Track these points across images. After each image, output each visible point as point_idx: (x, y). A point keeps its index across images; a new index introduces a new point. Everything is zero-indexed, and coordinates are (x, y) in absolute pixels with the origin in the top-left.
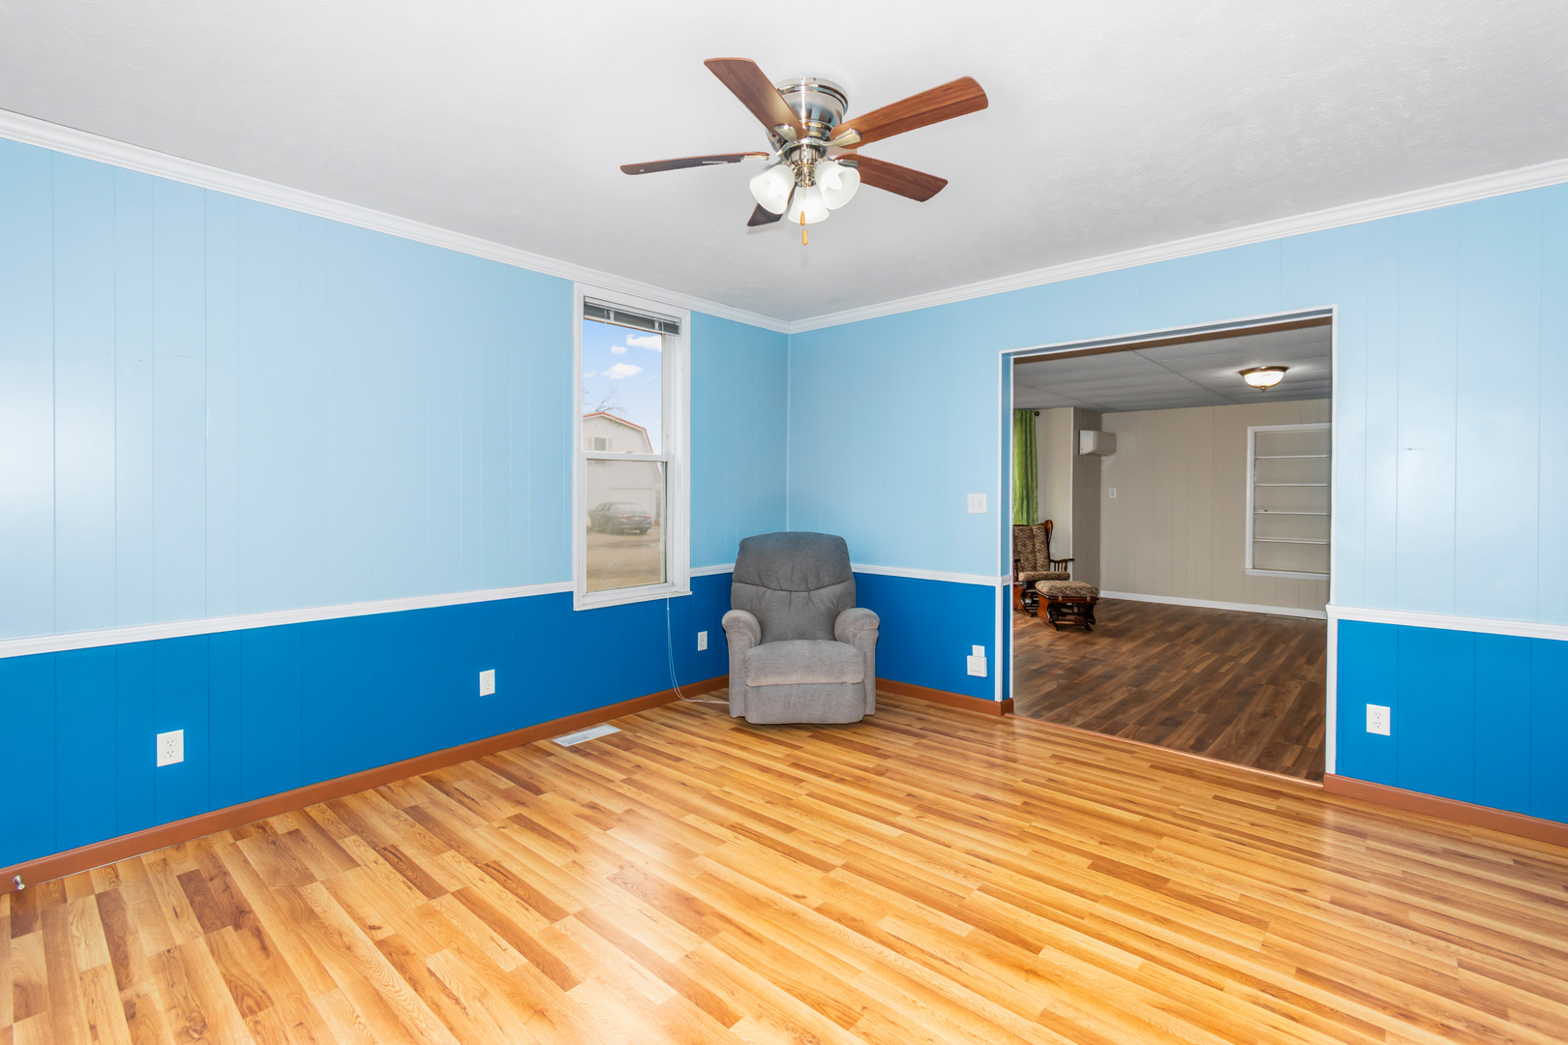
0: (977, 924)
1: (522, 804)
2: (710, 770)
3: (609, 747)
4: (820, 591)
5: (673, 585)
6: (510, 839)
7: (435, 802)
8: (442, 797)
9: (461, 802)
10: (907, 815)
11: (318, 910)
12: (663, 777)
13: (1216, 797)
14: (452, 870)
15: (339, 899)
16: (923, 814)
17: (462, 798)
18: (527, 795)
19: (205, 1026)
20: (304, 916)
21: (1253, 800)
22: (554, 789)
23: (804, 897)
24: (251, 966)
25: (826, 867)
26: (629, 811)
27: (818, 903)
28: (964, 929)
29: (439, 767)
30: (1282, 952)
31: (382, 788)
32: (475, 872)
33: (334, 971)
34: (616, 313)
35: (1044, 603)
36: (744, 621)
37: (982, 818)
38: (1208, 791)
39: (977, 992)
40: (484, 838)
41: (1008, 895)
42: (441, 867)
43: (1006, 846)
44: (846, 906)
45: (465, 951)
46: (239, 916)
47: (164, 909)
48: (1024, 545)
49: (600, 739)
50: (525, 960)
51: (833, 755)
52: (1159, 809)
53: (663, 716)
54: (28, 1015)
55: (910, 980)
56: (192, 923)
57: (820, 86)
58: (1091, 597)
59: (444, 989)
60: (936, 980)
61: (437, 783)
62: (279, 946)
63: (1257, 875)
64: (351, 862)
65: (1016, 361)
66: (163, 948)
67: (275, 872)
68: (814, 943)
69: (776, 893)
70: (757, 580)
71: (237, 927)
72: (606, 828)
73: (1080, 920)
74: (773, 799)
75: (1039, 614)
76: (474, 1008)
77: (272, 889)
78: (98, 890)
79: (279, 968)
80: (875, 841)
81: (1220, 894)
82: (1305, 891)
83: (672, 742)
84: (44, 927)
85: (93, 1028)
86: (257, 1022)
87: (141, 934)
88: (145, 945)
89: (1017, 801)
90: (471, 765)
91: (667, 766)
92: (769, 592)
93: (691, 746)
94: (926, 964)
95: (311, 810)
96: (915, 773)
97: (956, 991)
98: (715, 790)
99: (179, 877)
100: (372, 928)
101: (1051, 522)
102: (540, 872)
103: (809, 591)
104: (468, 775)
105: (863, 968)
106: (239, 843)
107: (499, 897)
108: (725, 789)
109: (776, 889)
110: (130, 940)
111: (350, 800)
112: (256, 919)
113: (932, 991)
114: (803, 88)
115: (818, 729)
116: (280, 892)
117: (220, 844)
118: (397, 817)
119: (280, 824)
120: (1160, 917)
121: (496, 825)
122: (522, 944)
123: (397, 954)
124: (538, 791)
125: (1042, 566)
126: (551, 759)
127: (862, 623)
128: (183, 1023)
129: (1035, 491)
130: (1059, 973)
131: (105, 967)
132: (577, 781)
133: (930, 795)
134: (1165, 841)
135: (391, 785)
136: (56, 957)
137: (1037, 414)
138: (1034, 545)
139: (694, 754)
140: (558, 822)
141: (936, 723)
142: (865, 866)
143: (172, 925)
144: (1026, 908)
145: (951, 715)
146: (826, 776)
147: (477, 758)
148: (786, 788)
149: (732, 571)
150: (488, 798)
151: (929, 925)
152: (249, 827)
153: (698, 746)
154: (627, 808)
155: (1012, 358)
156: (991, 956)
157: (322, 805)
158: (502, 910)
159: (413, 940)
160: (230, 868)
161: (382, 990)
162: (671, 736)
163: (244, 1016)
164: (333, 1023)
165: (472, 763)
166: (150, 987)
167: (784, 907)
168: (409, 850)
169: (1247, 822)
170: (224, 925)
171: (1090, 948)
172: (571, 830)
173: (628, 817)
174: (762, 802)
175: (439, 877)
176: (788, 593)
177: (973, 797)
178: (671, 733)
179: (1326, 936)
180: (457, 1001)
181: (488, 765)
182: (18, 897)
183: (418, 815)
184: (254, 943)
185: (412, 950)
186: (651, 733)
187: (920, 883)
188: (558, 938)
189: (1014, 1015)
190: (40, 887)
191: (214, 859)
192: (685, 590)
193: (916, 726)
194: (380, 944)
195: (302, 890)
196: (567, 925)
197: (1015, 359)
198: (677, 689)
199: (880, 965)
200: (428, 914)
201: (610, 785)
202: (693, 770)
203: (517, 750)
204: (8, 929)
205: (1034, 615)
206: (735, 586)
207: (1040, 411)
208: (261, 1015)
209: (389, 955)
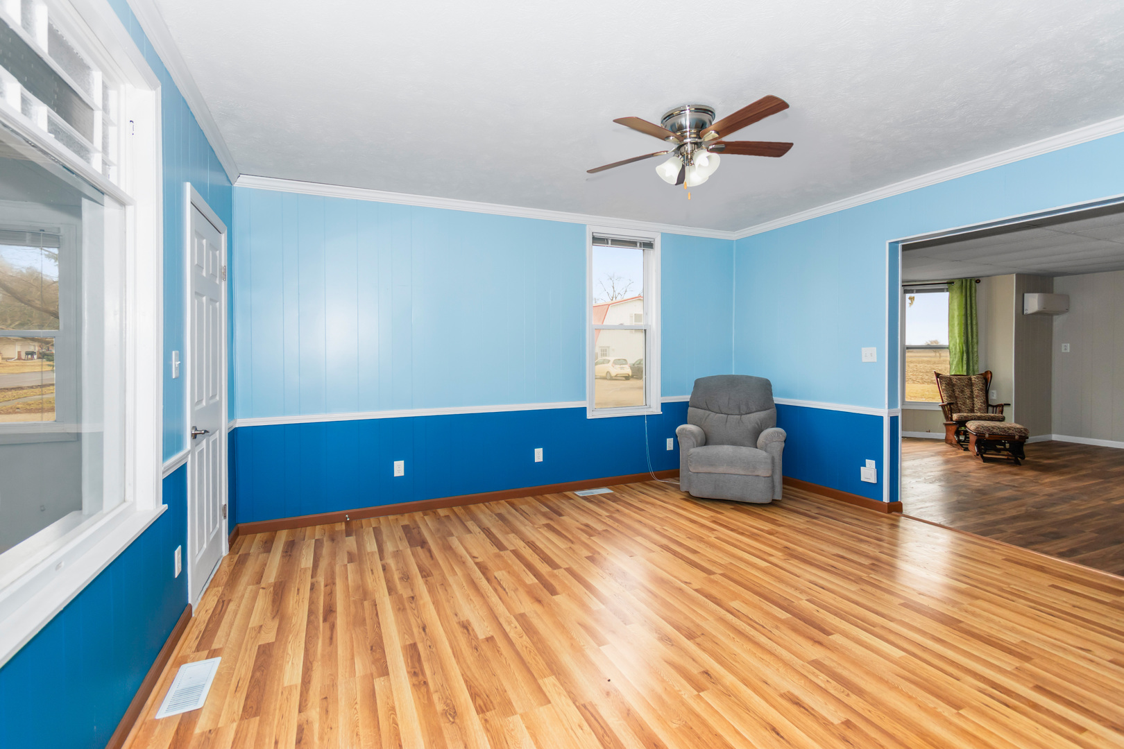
0: (794, 615)
1: (551, 519)
2: (659, 517)
3: (604, 499)
4: (748, 415)
5: (650, 407)
6: (541, 533)
7: (509, 513)
8: (513, 511)
9: (521, 514)
10: (778, 557)
11: (453, 547)
12: (630, 516)
13: (1053, 586)
14: (513, 542)
15: (462, 543)
16: (789, 558)
17: (523, 513)
18: (554, 516)
19: (408, 578)
20: (448, 548)
21: (1090, 593)
22: (569, 515)
23: (690, 583)
24: (426, 562)
25: (709, 572)
26: (606, 531)
27: (697, 587)
28: (784, 615)
29: (514, 497)
30: (1031, 675)
31: (487, 504)
32: (522, 544)
33: (457, 569)
34: (612, 240)
35: (973, 438)
36: (690, 431)
37: (833, 567)
38: (1045, 580)
39: (776, 643)
40: (528, 531)
41: (826, 606)
42: (507, 540)
43: (841, 583)
44: (714, 592)
45: (512, 573)
46: (423, 544)
47: (396, 536)
48: (962, 392)
49: (601, 495)
50: (537, 581)
51: (742, 520)
52: (988, 584)
53: (641, 487)
54: (352, 562)
55: (736, 629)
56: (406, 543)
57: (696, 109)
58: (1020, 436)
59: (500, 584)
60: (752, 632)
61: (512, 505)
62: (437, 556)
63: (1049, 633)
64: (469, 531)
65: (905, 248)
66: (395, 550)
67: (438, 530)
68: (686, 603)
69: (674, 579)
70: (705, 406)
71: (422, 547)
72: (590, 535)
73: (872, 628)
74: (692, 536)
75: (969, 448)
76: (511, 593)
77: (436, 536)
78: (374, 526)
79: (437, 565)
80: (749, 566)
81: (1001, 637)
82: (1090, 651)
83: (641, 501)
84: (356, 535)
85: (372, 570)
86: (427, 581)
87: (388, 543)
88: (389, 547)
89: (867, 562)
90: (530, 499)
91: (635, 512)
92: (713, 414)
93: (653, 504)
94: (749, 625)
95: (455, 509)
96: (797, 537)
97: (763, 640)
98: (658, 528)
99: (402, 526)
100: (474, 557)
101: (991, 373)
102: (552, 549)
103: (741, 415)
104: (527, 503)
105: (711, 619)
106: (425, 517)
107: (531, 556)
108: (665, 528)
109: (675, 577)
110: (384, 545)
111: (472, 507)
112: (429, 546)
113: (747, 636)
114: (688, 112)
115: (739, 504)
116: (439, 538)
117: (418, 516)
118: (492, 517)
119: (442, 512)
120: (938, 638)
121: (536, 526)
122: (537, 574)
123: (483, 569)
124: (560, 515)
125: (980, 410)
126: (571, 501)
127: (774, 436)
128: (401, 575)
129: (975, 346)
130: (837, 647)
131: (375, 552)
132: (581, 512)
133: (800, 549)
134: (979, 602)
135: (491, 503)
136: (360, 545)
137: (978, 281)
138: (972, 392)
139: (653, 509)
140: (567, 530)
141: (830, 511)
142: (735, 576)
143: (399, 542)
144: (836, 615)
145: (846, 509)
146: (732, 530)
147: (533, 495)
148: (704, 532)
149: (689, 400)
150: (535, 515)
151: (761, 609)
152: (429, 512)
153: (657, 505)
154: (605, 528)
155: (900, 245)
156: (795, 630)
157: (460, 507)
158: (532, 561)
159: (490, 565)
160: (421, 526)
161: (475, 580)
162: (643, 498)
163: (422, 577)
164: (455, 587)
165: (531, 498)
166: (391, 562)
167: (676, 585)
168: (494, 531)
169: (1070, 604)
170: (417, 546)
171: (868, 641)
172: (573, 534)
173: (604, 533)
174: (685, 537)
175: (505, 543)
176: (726, 416)
177: (834, 555)
178: (642, 497)
179: (1080, 675)
180: (505, 590)
181: (538, 500)
182: (347, 523)
183: (501, 517)
184: (428, 554)
185: (489, 568)
186: (631, 495)
187: (767, 590)
188: (555, 576)
189: (793, 656)
190: (354, 522)
191: (415, 521)
192: (658, 411)
193: (814, 512)
194: (477, 564)
195: (448, 538)
196: (560, 573)
197: (903, 246)
198: (652, 473)
199: (722, 620)
200: (498, 556)
201: (599, 517)
202: (649, 516)
203: (555, 495)
204: (344, 534)
205: (966, 449)
206: (690, 409)
207: (980, 279)
208: (428, 578)
209: (479, 568)
